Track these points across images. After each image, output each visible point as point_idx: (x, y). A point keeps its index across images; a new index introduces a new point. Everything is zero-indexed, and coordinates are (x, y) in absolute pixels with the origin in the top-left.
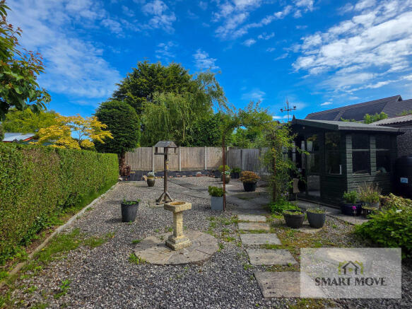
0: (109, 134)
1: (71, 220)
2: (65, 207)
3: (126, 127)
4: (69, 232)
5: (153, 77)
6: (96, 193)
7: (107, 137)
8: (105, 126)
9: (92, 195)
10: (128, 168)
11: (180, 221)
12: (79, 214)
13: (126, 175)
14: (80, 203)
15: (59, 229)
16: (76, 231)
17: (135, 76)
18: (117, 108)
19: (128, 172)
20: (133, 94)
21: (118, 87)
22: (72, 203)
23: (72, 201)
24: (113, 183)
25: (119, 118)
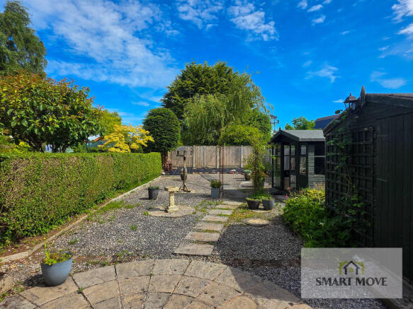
0: (151, 139)
1: (120, 197)
2: (117, 189)
3: (168, 130)
4: (118, 201)
5: (199, 79)
6: (139, 182)
7: (149, 141)
8: (148, 132)
9: (136, 184)
10: (170, 165)
11: (172, 198)
12: (125, 194)
13: (168, 170)
14: (127, 188)
15: (113, 200)
16: (122, 202)
17: (183, 78)
18: (161, 114)
19: (170, 168)
20: (180, 96)
21: (168, 89)
22: (121, 187)
23: (121, 185)
24: (156, 176)
25: (162, 122)
